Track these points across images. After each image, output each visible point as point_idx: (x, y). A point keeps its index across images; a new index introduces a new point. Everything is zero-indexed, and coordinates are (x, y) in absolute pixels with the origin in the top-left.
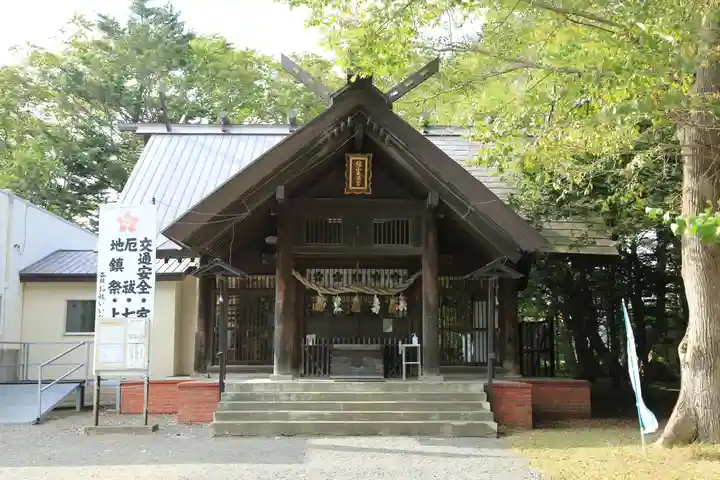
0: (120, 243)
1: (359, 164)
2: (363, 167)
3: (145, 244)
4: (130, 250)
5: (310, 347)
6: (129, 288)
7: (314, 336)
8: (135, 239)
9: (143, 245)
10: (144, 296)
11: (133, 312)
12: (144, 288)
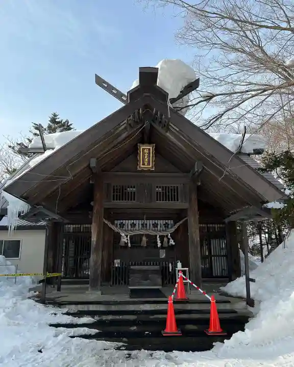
1: (146, 151)
2: (149, 153)
5: (116, 268)
7: (119, 261)
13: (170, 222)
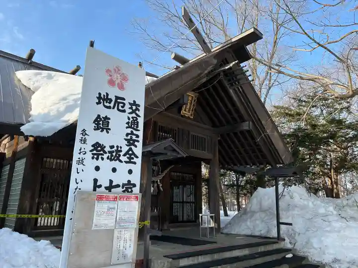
0: (107, 99)
3: (134, 108)
4: (118, 110)
6: (115, 155)
8: (124, 99)
9: (131, 108)
10: (131, 166)
11: (118, 186)
12: (131, 155)
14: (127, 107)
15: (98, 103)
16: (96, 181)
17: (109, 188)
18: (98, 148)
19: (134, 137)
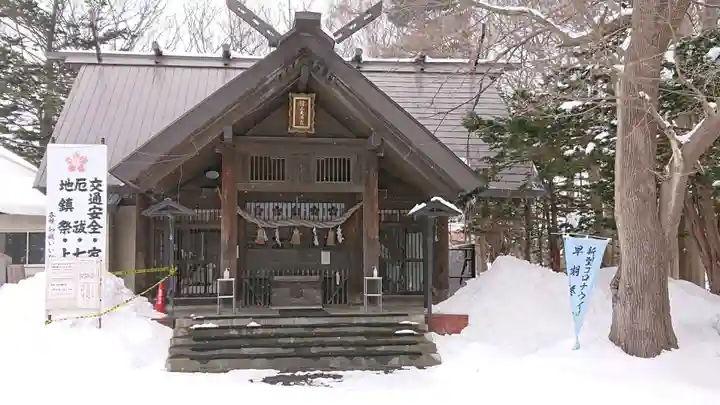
0: (69, 184)
1: (302, 104)
2: (306, 108)
3: (96, 184)
4: (80, 190)
5: (251, 279)
6: (80, 228)
8: (85, 179)
9: (93, 186)
10: (94, 236)
11: (84, 252)
12: (95, 228)
13: (340, 206)
14: (89, 184)
15: (61, 189)
16: (64, 250)
17: (77, 254)
18: (64, 225)
19: (97, 211)
